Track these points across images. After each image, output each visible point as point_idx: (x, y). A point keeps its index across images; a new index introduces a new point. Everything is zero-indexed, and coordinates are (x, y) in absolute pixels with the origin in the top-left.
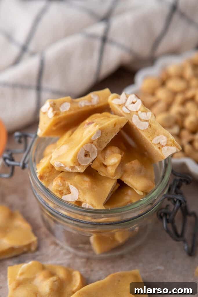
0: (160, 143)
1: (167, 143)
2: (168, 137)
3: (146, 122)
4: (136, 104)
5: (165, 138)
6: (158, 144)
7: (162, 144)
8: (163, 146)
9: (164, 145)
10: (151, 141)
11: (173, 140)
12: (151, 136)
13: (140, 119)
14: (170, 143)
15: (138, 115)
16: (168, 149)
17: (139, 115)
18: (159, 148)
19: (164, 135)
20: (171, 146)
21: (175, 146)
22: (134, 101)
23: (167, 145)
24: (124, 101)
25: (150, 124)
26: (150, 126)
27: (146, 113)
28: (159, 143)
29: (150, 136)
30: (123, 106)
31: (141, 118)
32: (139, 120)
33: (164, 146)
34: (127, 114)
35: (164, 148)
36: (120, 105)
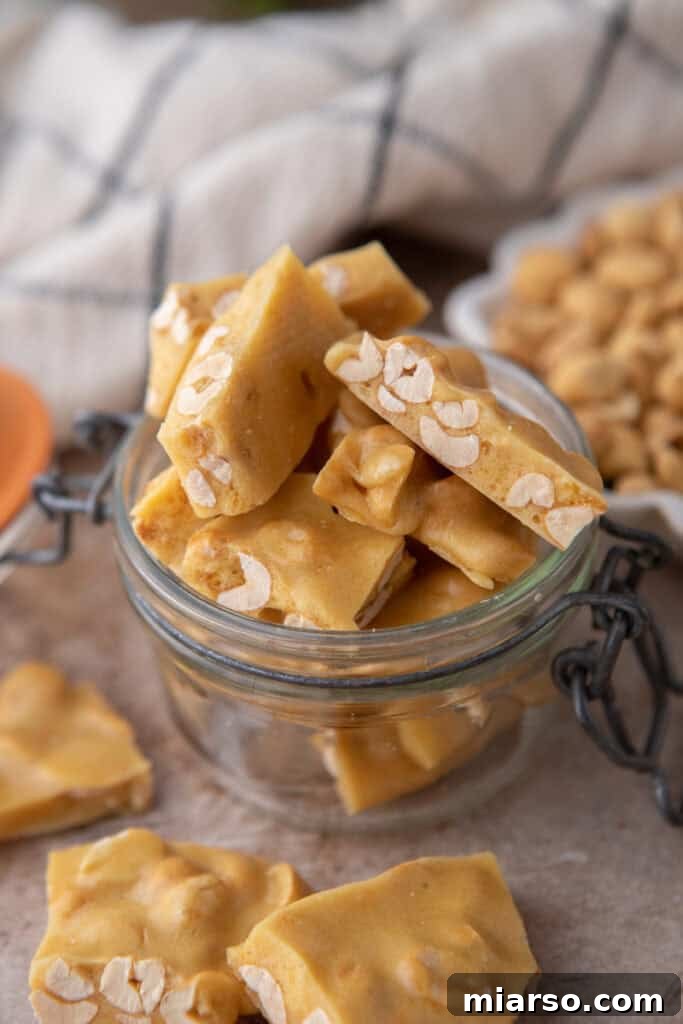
0: (534, 501)
1: (556, 498)
2: (552, 477)
3: (468, 435)
4: (416, 373)
5: (543, 480)
6: (527, 506)
7: (543, 504)
8: (545, 510)
9: (549, 505)
10: (503, 500)
11: (571, 484)
12: (497, 480)
13: (445, 428)
14: (565, 495)
15: (433, 416)
16: (565, 519)
17: (440, 416)
18: (536, 519)
19: (539, 470)
20: (572, 503)
21: (587, 502)
22: (409, 366)
23: (557, 505)
24: (377, 367)
25: (484, 440)
26: (485, 446)
27: (461, 403)
28: (531, 502)
29: (492, 482)
30: (378, 387)
31: (448, 424)
32: (443, 435)
33: (551, 509)
34: (399, 415)
35: (551, 514)
36: (367, 384)
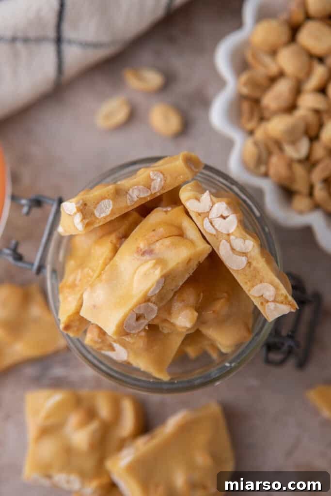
0: (264, 296)
1: (275, 298)
2: (277, 288)
3: (243, 256)
4: (227, 219)
5: (272, 288)
6: (259, 297)
7: (268, 298)
8: (267, 301)
9: (271, 300)
10: (249, 290)
11: (285, 295)
12: (249, 281)
13: (233, 249)
14: (281, 298)
15: (229, 241)
16: (276, 308)
17: (232, 242)
18: (262, 304)
19: (272, 283)
20: (282, 303)
21: (289, 304)
22: (225, 215)
23: (274, 301)
24: (207, 209)
25: (250, 261)
26: (249, 264)
27: (245, 241)
28: (262, 296)
29: (247, 281)
30: (204, 218)
31: (235, 248)
32: (231, 252)
33: (270, 302)
34: (211, 235)
35: (269, 304)
36: (199, 214)
